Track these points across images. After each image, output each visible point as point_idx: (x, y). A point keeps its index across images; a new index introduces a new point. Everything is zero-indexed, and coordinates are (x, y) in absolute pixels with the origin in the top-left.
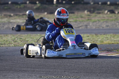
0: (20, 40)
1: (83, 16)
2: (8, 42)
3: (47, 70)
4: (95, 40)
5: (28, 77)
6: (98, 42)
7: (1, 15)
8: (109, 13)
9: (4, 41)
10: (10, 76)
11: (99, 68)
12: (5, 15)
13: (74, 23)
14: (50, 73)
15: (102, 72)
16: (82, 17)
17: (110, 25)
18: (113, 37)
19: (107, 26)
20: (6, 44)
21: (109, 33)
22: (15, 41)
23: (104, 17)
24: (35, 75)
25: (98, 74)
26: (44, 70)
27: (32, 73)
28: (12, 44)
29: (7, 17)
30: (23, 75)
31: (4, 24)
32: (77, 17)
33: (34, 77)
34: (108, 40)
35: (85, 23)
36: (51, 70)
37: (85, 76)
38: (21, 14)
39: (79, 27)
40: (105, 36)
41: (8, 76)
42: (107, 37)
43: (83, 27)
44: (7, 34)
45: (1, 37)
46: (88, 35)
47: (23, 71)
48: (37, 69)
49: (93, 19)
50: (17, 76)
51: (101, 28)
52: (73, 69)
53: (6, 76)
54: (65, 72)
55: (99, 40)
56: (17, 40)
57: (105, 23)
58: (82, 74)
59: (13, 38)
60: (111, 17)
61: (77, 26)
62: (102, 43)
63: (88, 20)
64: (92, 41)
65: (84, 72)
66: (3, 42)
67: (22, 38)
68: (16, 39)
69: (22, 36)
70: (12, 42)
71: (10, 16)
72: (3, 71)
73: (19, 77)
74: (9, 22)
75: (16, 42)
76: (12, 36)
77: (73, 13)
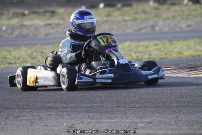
0: (41, 56)
1: (147, 9)
2: (21, 60)
3: (89, 105)
4: (168, 51)
5: (56, 119)
6: (173, 53)
7: (8, 14)
8: (190, 3)
9: (15, 57)
10: (25, 118)
11: (176, 99)
12: (14, 13)
13: (133, 23)
14: (93, 110)
15: (182, 106)
16: (145, 12)
17: (193, 24)
18: (200, 44)
19: (189, 26)
20: (18, 63)
21: (192, 37)
22: (32, 57)
23: (182, 11)
24: (68, 115)
25: (175, 110)
26: (83, 105)
27: (63, 112)
28: (28, 62)
29: (17, 17)
30: (47, 115)
31: (13, 28)
32: (137, 13)
33: (66, 118)
34: (191, 50)
35: (151, 23)
36: (95, 105)
37: (152, 113)
38: (41, 10)
40: (185, 43)
41: (22, 118)
42: (189, 45)
43: (148, 30)
44: (18, 47)
45: (10, 51)
46: (157, 42)
47: (49, 107)
48: (72, 105)
49: (164, 16)
50: (37, 118)
51: (178, 29)
52: (133, 102)
53: (20, 118)
54: (119, 108)
55: (176, 50)
56: (37, 55)
57: (184, 21)
58: (149, 110)
59: (29, 52)
60: (195, 10)
61: (137, 28)
62: (181, 56)
63: (156, 16)
64: (162, 53)
65: (151, 106)
66: (13, 60)
67: (45, 51)
68: (35, 54)
69: (45, 49)
70: (27, 59)
71: (23, 15)
72: (14, 110)
73: (41, 119)
74: (22, 26)
75: (34, 58)
76: (27, 49)
77: (129, 5)
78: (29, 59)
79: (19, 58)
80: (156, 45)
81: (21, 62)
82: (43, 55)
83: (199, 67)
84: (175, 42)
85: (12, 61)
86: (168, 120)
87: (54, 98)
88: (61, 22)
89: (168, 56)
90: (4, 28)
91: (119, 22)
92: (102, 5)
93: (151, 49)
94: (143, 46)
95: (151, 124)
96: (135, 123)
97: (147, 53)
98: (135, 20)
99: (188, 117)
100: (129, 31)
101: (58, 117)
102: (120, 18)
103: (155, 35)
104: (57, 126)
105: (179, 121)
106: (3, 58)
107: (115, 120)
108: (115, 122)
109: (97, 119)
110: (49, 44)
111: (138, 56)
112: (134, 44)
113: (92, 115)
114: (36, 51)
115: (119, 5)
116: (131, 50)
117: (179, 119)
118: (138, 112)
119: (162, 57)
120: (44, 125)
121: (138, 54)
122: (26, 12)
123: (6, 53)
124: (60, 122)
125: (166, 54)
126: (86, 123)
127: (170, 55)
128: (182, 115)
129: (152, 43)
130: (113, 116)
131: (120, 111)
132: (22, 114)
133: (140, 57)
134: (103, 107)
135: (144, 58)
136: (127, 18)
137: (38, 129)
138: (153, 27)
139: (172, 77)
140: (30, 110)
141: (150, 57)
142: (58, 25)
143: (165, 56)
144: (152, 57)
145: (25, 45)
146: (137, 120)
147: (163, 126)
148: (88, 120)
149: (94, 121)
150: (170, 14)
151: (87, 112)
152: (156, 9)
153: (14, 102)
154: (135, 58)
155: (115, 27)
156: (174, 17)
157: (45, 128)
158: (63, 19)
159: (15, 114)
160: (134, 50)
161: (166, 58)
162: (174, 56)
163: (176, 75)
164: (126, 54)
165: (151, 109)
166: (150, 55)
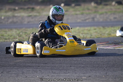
0: (25, 35)
1: (90, 8)
2: (13, 37)
3: (53, 65)
4: (102, 33)
5: (33, 73)
6: (105, 34)
8: (116, 5)
9: (9, 35)
10: (14, 72)
11: (106, 62)
13: (81, 16)
14: (55, 68)
15: (109, 67)
16: (88, 9)
17: (117, 17)
19: (115, 18)
20: (10, 39)
22: (19, 35)
23: (111, 9)
24: (40, 71)
25: (105, 69)
26: (49, 65)
27: (37, 69)
28: (16, 38)
29: (11, 11)
30: (27, 71)
31: (8, 18)
32: (84, 10)
33: (39, 72)
35: (92, 16)
36: (57, 65)
37: (91, 70)
38: (26, 7)
39: (85, 20)
40: (113, 28)
41: (12, 72)
42: (115, 30)
43: (90, 20)
44: (11, 29)
46: (95, 28)
47: (28, 66)
48: (42, 65)
49: (100, 12)
50: (21, 72)
51: (109, 20)
52: (79, 64)
53: (10, 72)
54: (71, 67)
55: (107, 32)
57: (112, 15)
58: (89, 69)
59: (18, 32)
60: (119, 9)
61: (83, 19)
62: (110, 36)
63: (96, 12)
64: (99, 34)
65: (90, 66)
67: (27, 32)
68: (21, 33)
69: (27, 30)
70: (16, 36)
71: (15, 10)
72: (7, 67)
73: (23, 73)
74: (14, 16)
75: (20, 36)
76: (16, 30)
77: (79, 5)
78: (17, 36)
79: (11, 36)
80: (95, 29)
81: (13, 38)
82: (26, 34)
83: (121, 43)
84: (106, 28)
85: (7, 38)
86: (101, 75)
87: (32, 61)
88: (38, 14)
89: (102, 36)
90: (3, 18)
92: (62, 5)
93: (92, 32)
94: (87, 30)
95: (90, 78)
96: (80, 76)
98: (82, 14)
99: (113, 73)
100: (79, 21)
101: (34, 72)
102: (73, 13)
103: (94, 23)
104: (33, 77)
105: (107, 75)
106: (1, 36)
107: (69, 75)
108: (69, 76)
109: (57, 74)
110: (29, 28)
111: (84, 36)
112: (82, 28)
113: (54, 71)
114: (22, 32)
115: (73, 5)
116: (80, 32)
117: (107, 74)
118: (82, 70)
119: (98, 37)
120: (25, 76)
121: (84, 35)
122: (17, 8)
124: (35, 75)
125: (101, 35)
126: (50, 76)
127: (103, 36)
128: (110, 72)
129: (92, 28)
131: (71, 69)
132: (12, 70)
133: (85, 37)
136: (78, 13)
137: (21, 79)
138: (93, 18)
139: (104, 49)
140: (16, 67)
142: (35, 16)
143: (100, 36)
144: (92, 36)
145: (15, 28)
146: (82, 75)
147: (98, 79)
148: (52, 74)
149: (55, 75)
150: (104, 11)
151: (51, 69)
152: (96, 7)
154: (82, 37)
156: (106, 13)
157: (25, 78)
158: (39, 13)
160: (82, 32)
161: (101, 37)
162: (106, 36)
163: (106, 48)
165: (90, 68)
166: (91, 35)
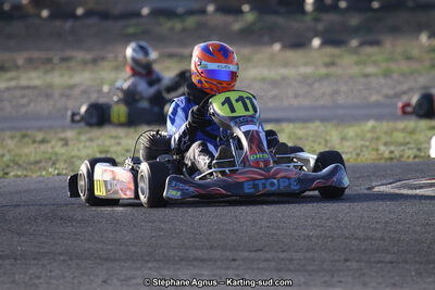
91: (352, 77)
97: (412, 146)
123: (108, 142)
130: (335, 280)
134: (313, 259)
135: (406, 155)
141: (418, 153)
153: (123, 247)
155: (344, 88)
159: (125, 272)
164: (367, 147)
